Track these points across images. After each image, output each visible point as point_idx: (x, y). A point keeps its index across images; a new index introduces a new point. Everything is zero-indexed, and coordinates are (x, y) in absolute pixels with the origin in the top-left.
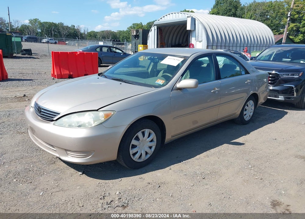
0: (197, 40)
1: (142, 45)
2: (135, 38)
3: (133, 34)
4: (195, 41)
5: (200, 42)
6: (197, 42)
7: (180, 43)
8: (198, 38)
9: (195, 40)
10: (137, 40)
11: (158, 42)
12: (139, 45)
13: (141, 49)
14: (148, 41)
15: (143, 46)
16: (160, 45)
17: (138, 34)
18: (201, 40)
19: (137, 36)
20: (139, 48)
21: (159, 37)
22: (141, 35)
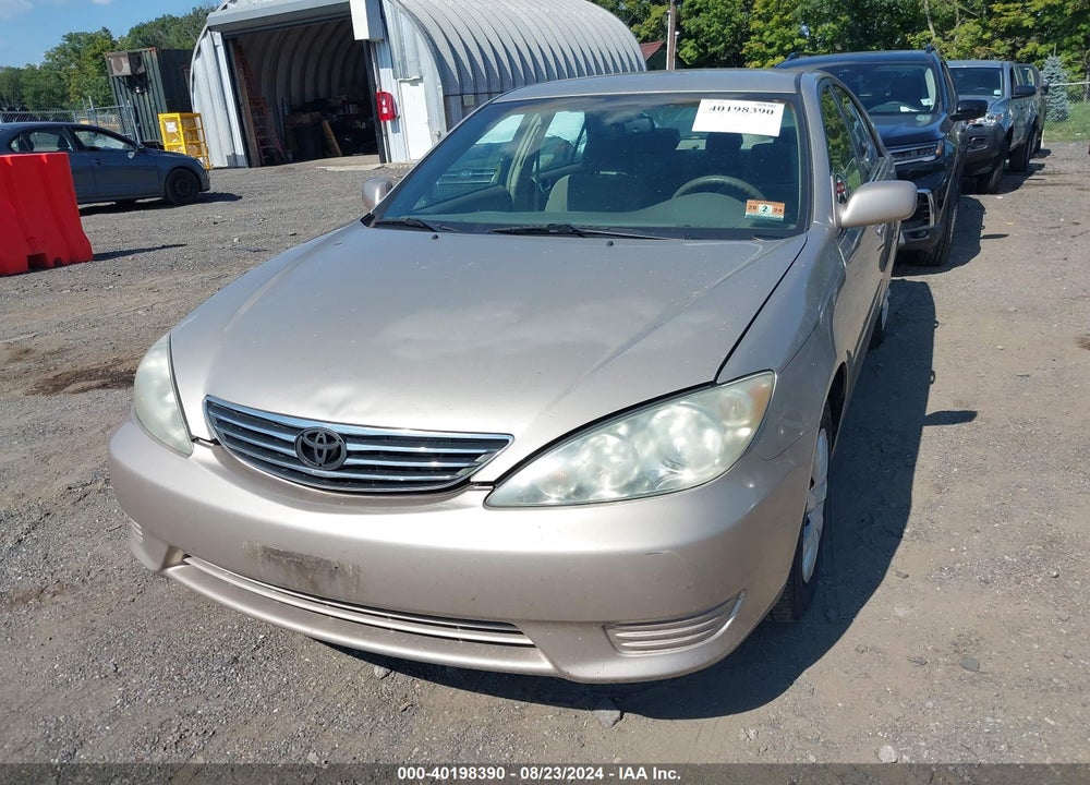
0: (402, 76)
1: (177, 115)
2: (132, 89)
3: (116, 73)
4: (393, 80)
5: (415, 82)
6: (403, 84)
7: (322, 95)
8: (405, 68)
9: (395, 77)
10: (143, 94)
11: (240, 98)
12: (161, 116)
13: (175, 130)
14: (195, 97)
15: (181, 117)
16: (249, 110)
17: (141, 70)
18: (418, 77)
19: (137, 81)
20: (165, 127)
21: (239, 76)
22: (154, 74)
